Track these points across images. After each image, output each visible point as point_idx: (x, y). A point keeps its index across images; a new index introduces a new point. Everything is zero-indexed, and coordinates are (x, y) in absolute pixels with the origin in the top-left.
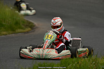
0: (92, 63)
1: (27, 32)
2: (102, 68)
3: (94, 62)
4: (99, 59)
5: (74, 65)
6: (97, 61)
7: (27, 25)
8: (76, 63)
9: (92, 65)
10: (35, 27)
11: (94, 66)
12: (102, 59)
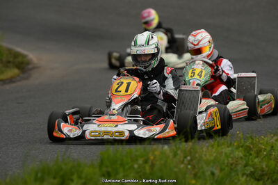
0: (183, 160)
1: (11, 80)
2: (209, 173)
3: (189, 158)
4: (202, 148)
5: (136, 166)
6: (197, 155)
7: (9, 62)
8: (140, 161)
9: (182, 166)
10: (30, 67)
11: (189, 167)
12: (210, 148)
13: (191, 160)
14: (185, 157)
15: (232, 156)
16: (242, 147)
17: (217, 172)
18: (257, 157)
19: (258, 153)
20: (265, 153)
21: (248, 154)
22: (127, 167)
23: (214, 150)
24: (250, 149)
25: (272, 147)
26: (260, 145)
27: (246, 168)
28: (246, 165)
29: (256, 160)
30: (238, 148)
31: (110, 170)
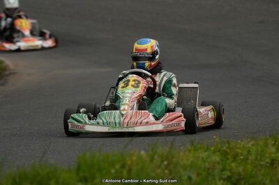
0: (160, 165)
2: (186, 177)
3: (166, 163)
4: (179, 153)
5: (113, 171)
6: (174, 160)
8: (117, 167)
9: (159, 171)
11: (166, 171)
12: (187, 153)
13: (168, 165)
14: (162, 162)
15: (209, 160)
16: (219, 151)
17: (194, 177)
18: (234, 161)
19: (235, 158)
20: (242, 157)
21: (225, 159)
22: (104, 172)
23: (191, 155)
24: (227, 153)
25: (249, 151)
26: (237, 150)
27: (223, 173)
28: (223, 170)
29: (233, 165)
30: (214, 152)
31: (87, 175)
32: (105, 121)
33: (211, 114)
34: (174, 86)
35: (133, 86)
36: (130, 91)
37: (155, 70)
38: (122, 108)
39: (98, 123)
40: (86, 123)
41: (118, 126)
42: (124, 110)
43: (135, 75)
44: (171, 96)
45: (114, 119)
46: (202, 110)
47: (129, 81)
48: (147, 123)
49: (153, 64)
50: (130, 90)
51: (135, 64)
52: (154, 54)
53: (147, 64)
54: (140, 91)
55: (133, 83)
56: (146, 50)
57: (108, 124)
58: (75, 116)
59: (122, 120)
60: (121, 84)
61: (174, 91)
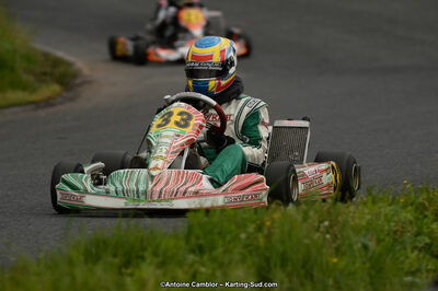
32: (120, 188)
33: (328, 178)
34: (263, 123)
35: (177, 124)
36: (171, 134)
37: (228, 95)
38: (152, 164)
39: (108, 192)
40: (86, 191)
41: (142, 197)
42: (156, 168)
43: (183, 104)
44: (255, 142)
45: (137, 184)
46: (308, 170)
47: (171, 114)
48: (196, 194)
49: (223, 83)
50: (171, 130)
51: (190, 82)
52: (226, 64)
53: (213, 83)
54: (189, 133)
55: (178, 118)
56: (211, 57)
57: (124, 194)
58: (68, 177)
59: (150, 186)
60: (158, 120)
61: (264, 132)
